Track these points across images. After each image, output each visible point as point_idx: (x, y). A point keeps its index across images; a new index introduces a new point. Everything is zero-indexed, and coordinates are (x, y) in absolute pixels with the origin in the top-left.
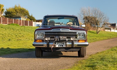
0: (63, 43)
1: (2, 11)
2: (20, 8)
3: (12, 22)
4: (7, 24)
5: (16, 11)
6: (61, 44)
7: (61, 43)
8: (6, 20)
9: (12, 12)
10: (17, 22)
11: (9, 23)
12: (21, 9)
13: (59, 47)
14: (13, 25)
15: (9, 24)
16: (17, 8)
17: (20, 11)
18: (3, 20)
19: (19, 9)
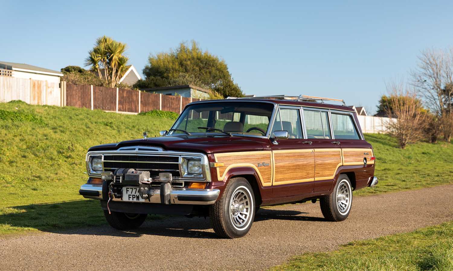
0: (138, 189)
1: (119, 65)
2: (195, 57)
3: (156, 104)
4: (136, 111)
5: (181, 64)
6: (133, 193)
7: (134, 190)
8: (135, 98)
9: (167, 70)
10: (174, 106)
11: (146, 109)
12: (199, 59)
13: (131, 200)
14: (159, 115)
15: (143, 114)
16: (185, 56)
17: (197, 66)
18: (121, 97)
19: (193, 58)
